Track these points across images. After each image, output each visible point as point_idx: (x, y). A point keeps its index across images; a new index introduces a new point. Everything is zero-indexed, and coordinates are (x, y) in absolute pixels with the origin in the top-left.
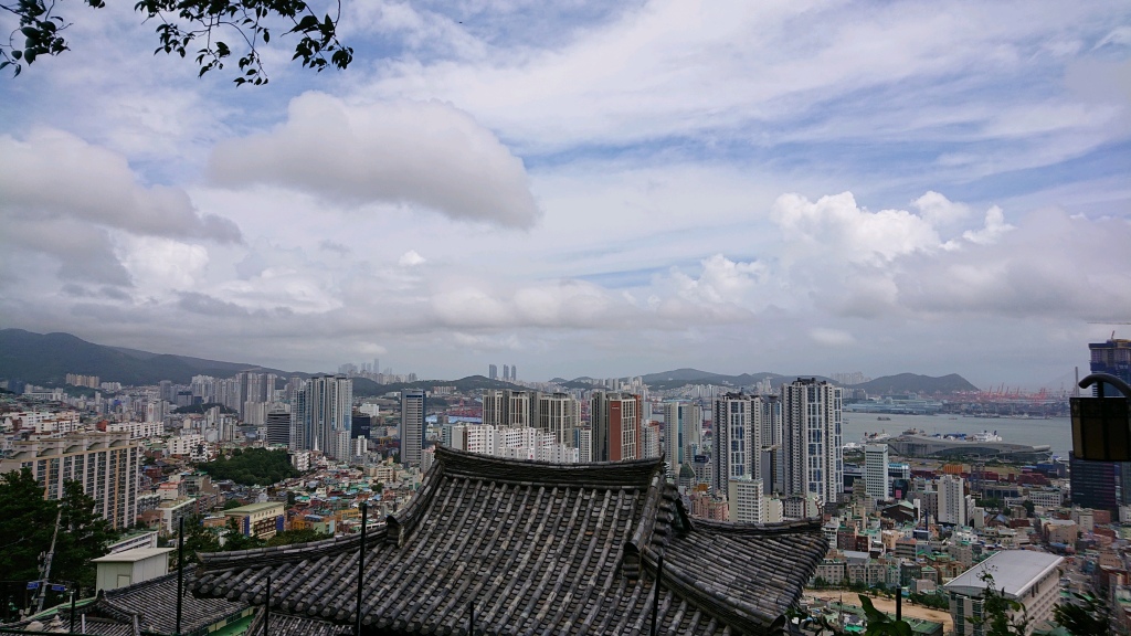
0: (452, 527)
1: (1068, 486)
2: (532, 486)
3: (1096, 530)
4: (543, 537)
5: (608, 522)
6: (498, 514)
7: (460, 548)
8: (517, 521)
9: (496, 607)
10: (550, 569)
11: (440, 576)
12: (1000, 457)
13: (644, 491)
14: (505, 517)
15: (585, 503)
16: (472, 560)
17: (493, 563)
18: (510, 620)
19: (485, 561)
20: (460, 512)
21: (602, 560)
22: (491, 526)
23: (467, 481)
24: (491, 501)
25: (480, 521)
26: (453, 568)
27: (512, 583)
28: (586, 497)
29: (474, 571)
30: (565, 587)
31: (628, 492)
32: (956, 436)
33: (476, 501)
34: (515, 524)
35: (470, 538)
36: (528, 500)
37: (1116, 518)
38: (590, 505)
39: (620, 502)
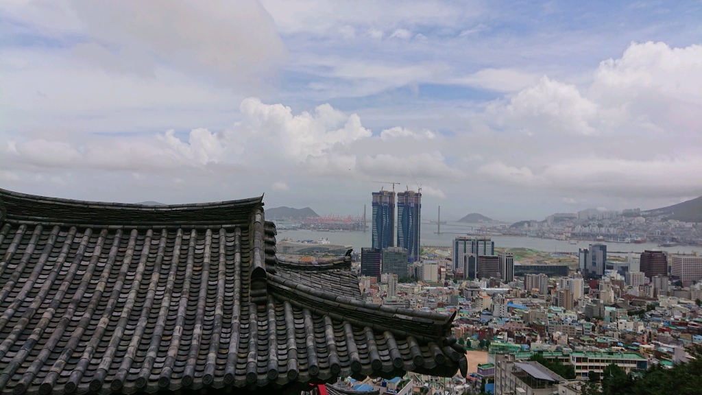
0: (24, 273)
1: (360, 265)
2: (122, 229)
3: (371, 287)
4: (147, 275)
5: (215, 257)
6: (84, 258)
7: (41, 294)
8: (110, 262)
9: (110, 351)
10: (165, 303)
11: (18, 327)
12: (329, 252)
13: (245, 229)
14: (94, 260)
15: (185, 242)
16: (61, 305)
17: (91, 306)
18: (133, 363)
19: (80, 305)
20: (33, 259)
21: (221, 290)
22: (78, 269)
23: (39, 227)
24: (75, 246)
25: (62, 265)
26: (35, 317)
27: (122, 323)
28: (186, 237)
29: (67, 316)
30: (190, 321)
31: (229, 230)
32: (308, 242)
33: (54, 247)
34: (108, 266)
35: (53, 283)
36: (120, 242)
37: (379, 281)
38: (192, 243)
39: (223, 239)
